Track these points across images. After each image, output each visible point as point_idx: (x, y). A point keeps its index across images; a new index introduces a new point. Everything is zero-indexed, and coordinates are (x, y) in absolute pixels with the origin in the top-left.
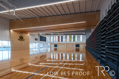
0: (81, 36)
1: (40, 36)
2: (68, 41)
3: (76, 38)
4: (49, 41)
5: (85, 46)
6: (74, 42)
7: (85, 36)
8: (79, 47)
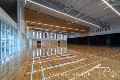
0: (61, 35)
3: (58, 36)
5: (64, 42)
6: (56, 39)
7: (66, 36)
8: (60, 43)
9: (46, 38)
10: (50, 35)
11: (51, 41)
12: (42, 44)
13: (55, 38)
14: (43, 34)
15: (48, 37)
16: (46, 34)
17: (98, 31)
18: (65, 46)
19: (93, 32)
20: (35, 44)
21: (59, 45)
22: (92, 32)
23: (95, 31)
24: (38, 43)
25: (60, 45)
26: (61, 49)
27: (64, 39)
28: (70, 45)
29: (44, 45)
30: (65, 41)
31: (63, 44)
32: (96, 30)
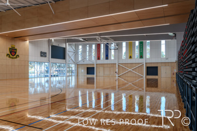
0: (163, 42)
1: (53, 46)
2: (124, 57)
3: (148, 48)
4: (73, 58)
6: (141, 61)
13: (137, 56)
20: (83, 74)
31: (173, 77)
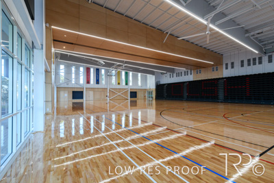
0: (139, 74)
5: (146, 95)
7: (154, 77)
8: (136, 97)
9: (98, 82)
10: (109, 75)
11: (113, 91)
12: (88, 100)
13: (124, 84)
14: (88, 70)
15: (103, 81)
16: (98, 71)
17: (246, 63)
18: (150, 105)
19: (232, 67)
20: (66, 99)
21: (134, 104)
22: (229, 66)
23: (237, 64)
24: (73, 98)
25: (136, 101)
26: (140, 113)
27: (146, 85)
28: (166, 104)
29: (91, 103)
30: (150, 93)
31: (145, 99)
32: (242, 62)
